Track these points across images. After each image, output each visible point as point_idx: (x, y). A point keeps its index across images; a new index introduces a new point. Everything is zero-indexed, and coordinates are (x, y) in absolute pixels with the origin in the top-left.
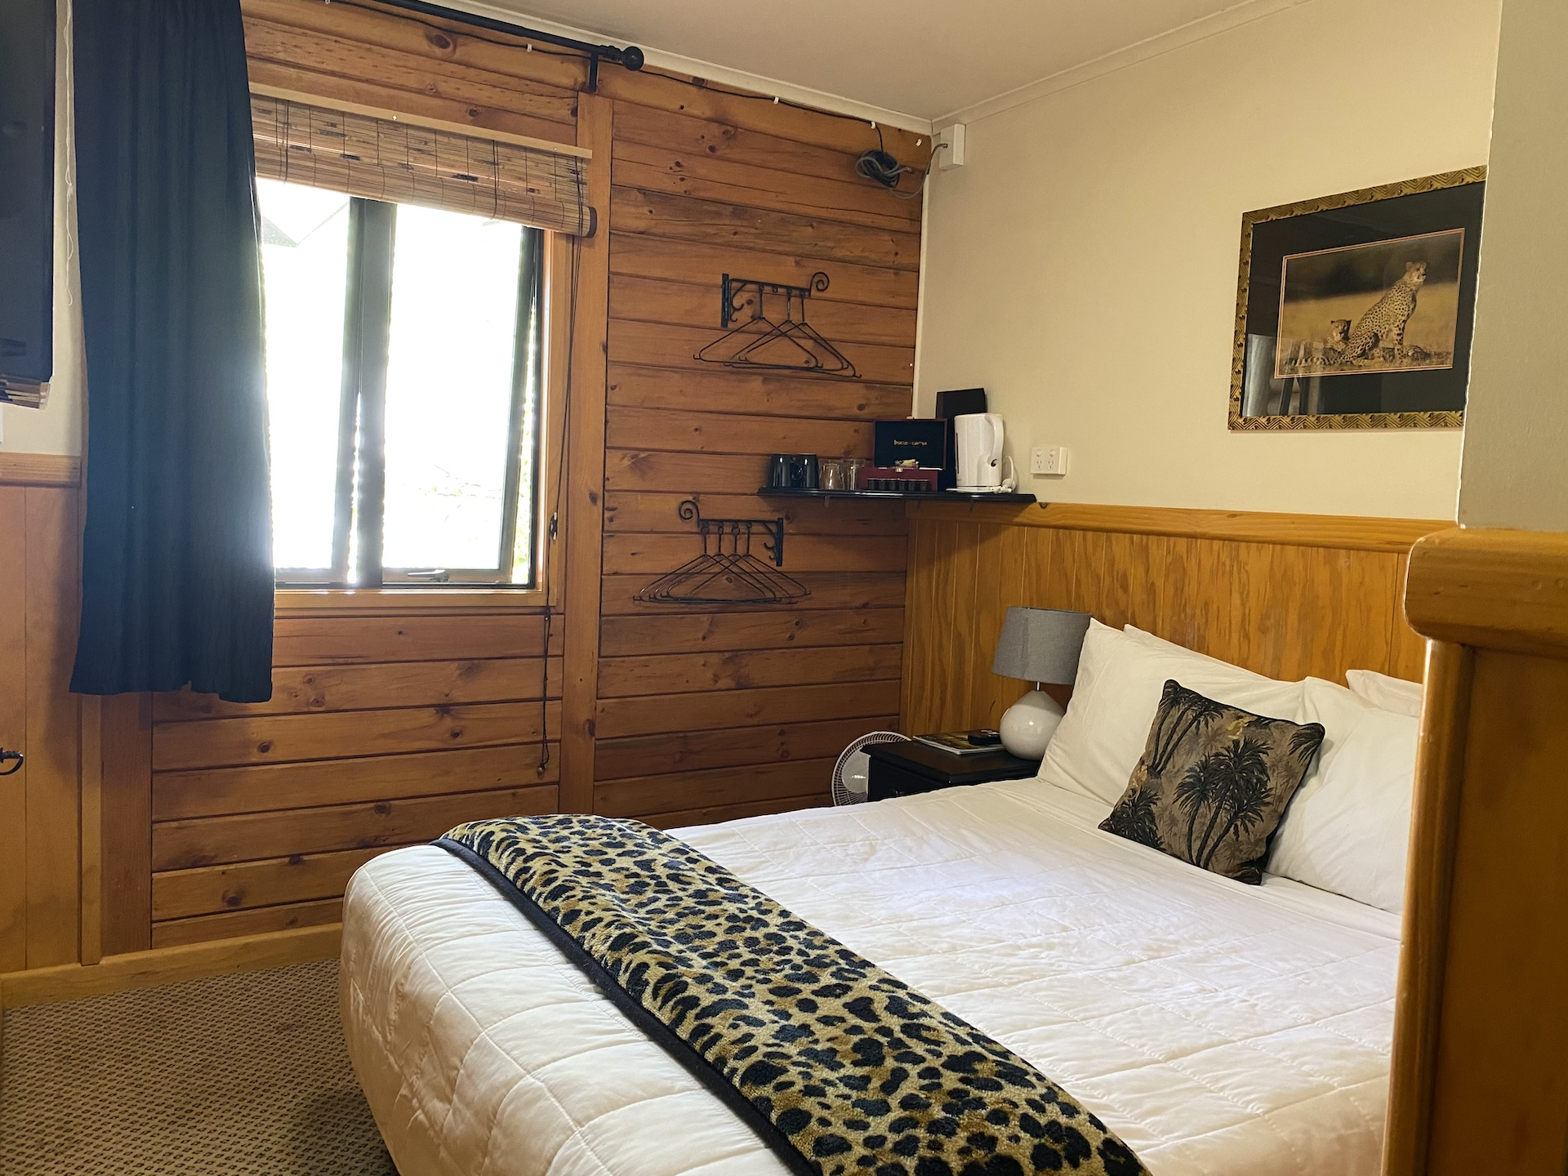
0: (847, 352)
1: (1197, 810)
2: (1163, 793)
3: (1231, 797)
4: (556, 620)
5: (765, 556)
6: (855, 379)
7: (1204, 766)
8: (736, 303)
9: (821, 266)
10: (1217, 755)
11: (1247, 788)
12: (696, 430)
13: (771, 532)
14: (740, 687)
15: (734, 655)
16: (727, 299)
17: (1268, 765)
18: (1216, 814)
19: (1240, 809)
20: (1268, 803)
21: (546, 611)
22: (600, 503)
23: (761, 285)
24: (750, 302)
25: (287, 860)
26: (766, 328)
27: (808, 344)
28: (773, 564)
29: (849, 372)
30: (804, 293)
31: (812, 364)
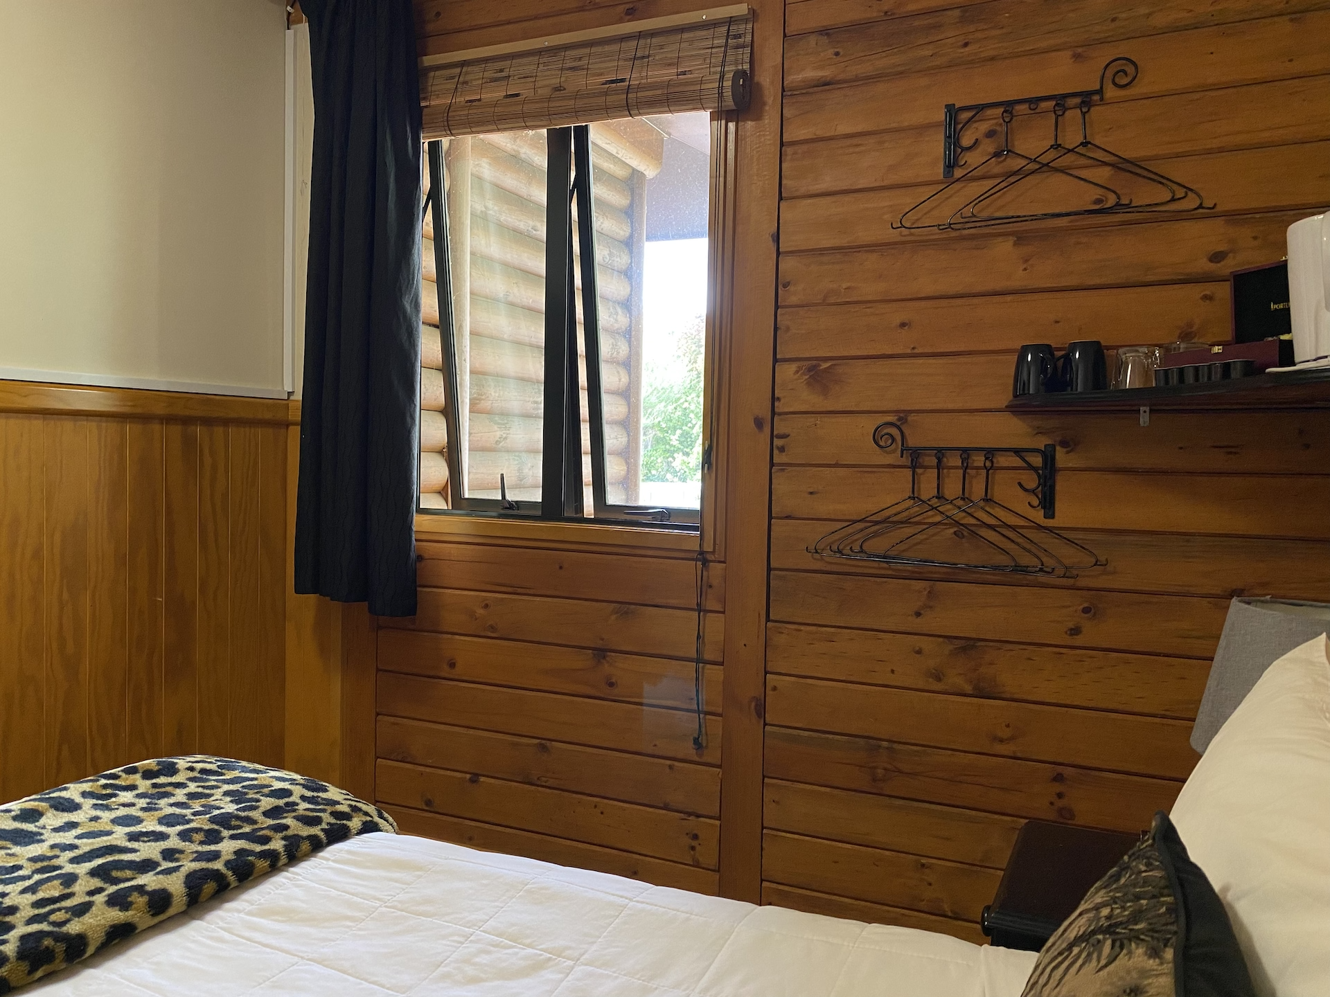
0: (1178, 172)
4: (716, 569)
8: (966, 141)
9: (1122, 50)
12: (903, 325)
13: (1030, 467)
16: (953, 140)
21: (703, 558)
23: (1008, 106)
24: (991, 134)
26: (1018, 163)
27: (1102, 174)
28: (1038, 516)
29: (1190, 203)
30: (1087, 100)
31: (1111, 200)
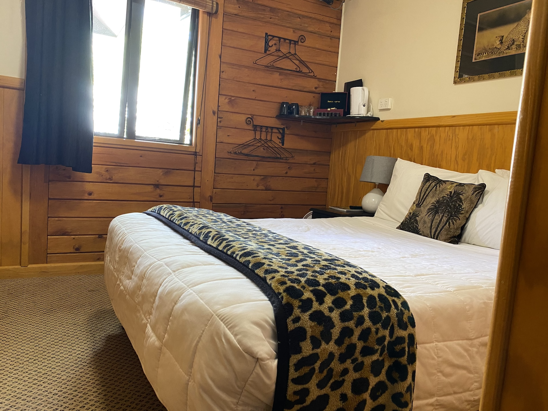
0: (312, 67)
1: (434, 217)
2: (422, 212)
3: (448, 212)
4: (199, 158)
5: (278, 141)
6: (314, 77)
7: (438, 202)
8: (270, 44)
9: (303, 33)
10: (443, 197)
11: (454, 208)
12: (253, 91)
13: (280, 133)
14: (267, 189)
15: (265, 177)
16: (267, 43)
17: (463, 199)
18: (442, 218)
19: (451, 216)
20: (462, 213)
21: (195, 154)
22: (216, 115)
23: (280, 38)
24: (275, 44)
25: (97, 236)
26: (281, 55)
27: (297, 62)
28: (281, 145)
29: (312, 74)
30: (296, 43)
31: (298, 70)
